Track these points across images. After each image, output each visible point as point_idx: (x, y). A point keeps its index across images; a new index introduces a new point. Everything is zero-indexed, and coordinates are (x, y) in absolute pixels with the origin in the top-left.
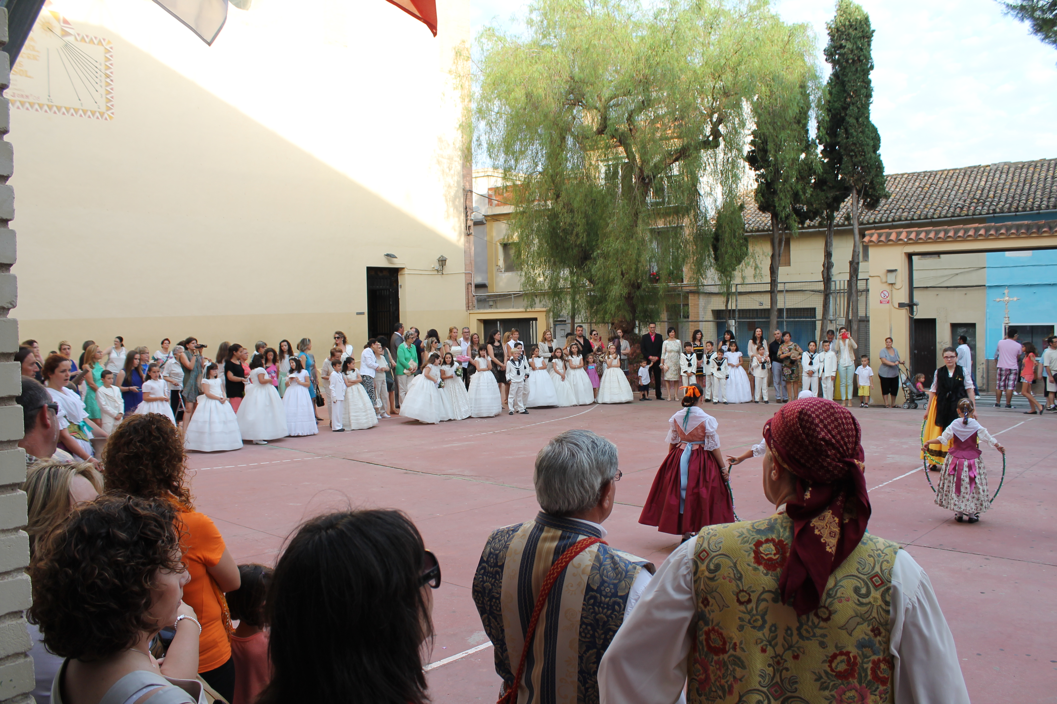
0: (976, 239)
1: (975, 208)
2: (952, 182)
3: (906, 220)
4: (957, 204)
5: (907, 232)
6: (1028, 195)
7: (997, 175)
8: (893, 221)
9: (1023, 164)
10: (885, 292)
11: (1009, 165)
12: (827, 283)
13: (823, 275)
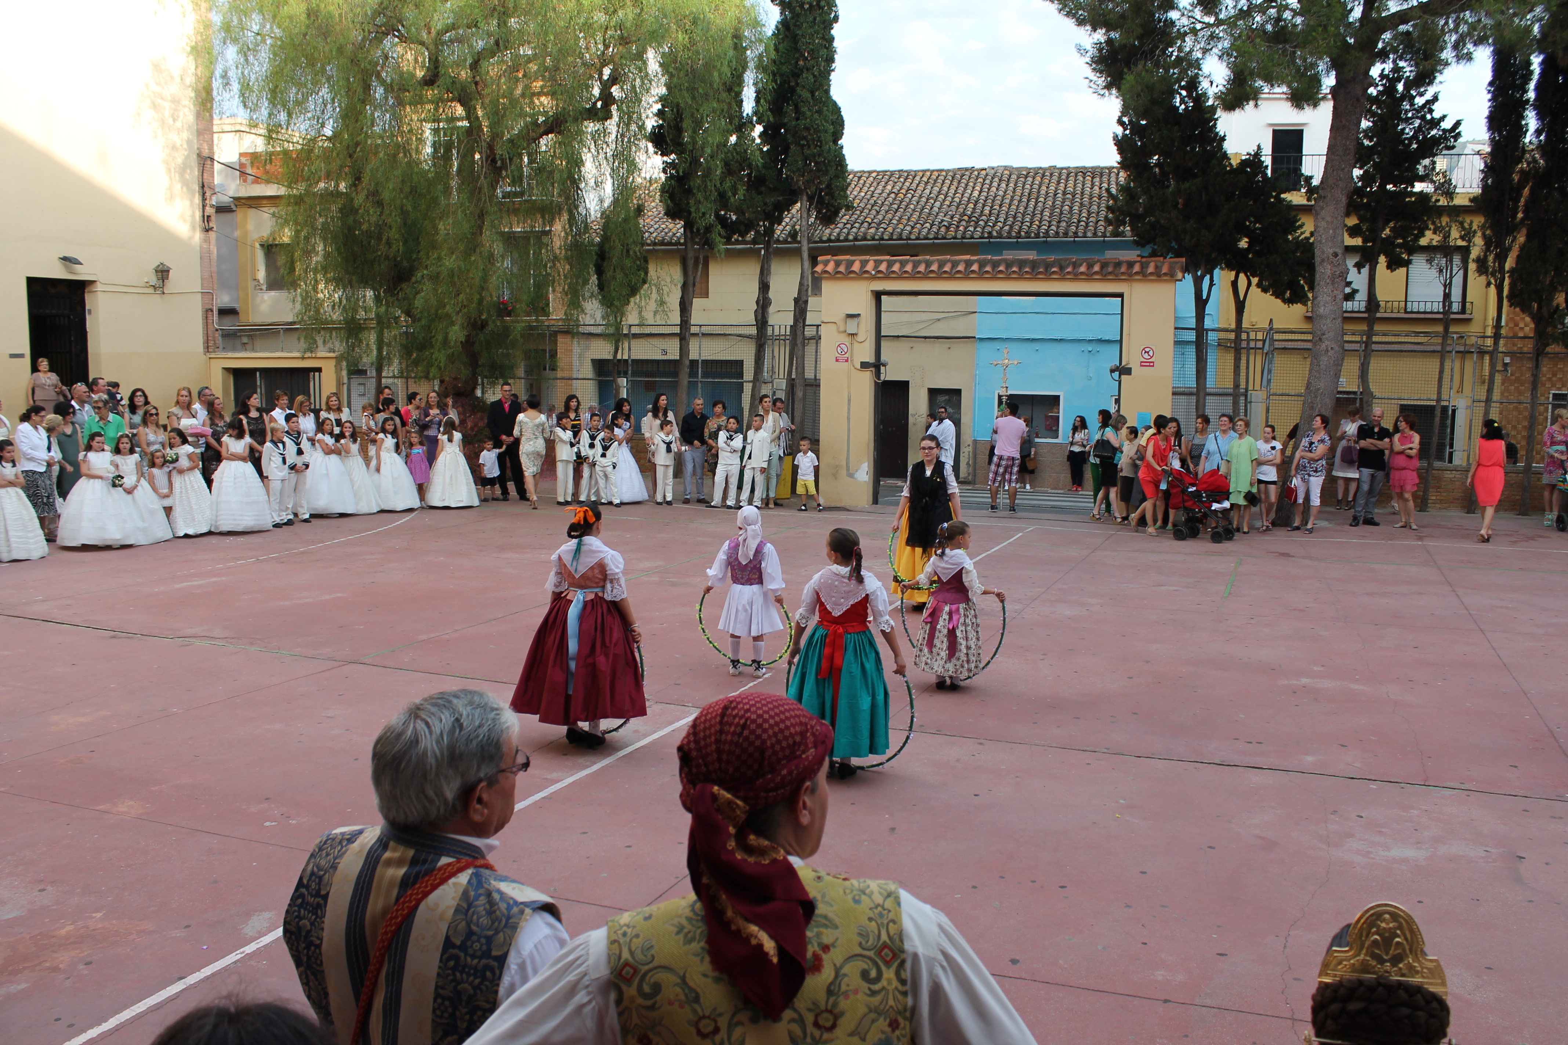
0: (967, 276)
1: (966, 228)
2: (936, 189)
3: (873, 239)
4: (942, 221)
5: (875, 261)
6: (1034, 215)
7: (995, 184)
8: (856, 239)
9: (1029, 170)
10: (843, 346)
11: (1011, 170)
12: (762, 328)
13: (756, 316)
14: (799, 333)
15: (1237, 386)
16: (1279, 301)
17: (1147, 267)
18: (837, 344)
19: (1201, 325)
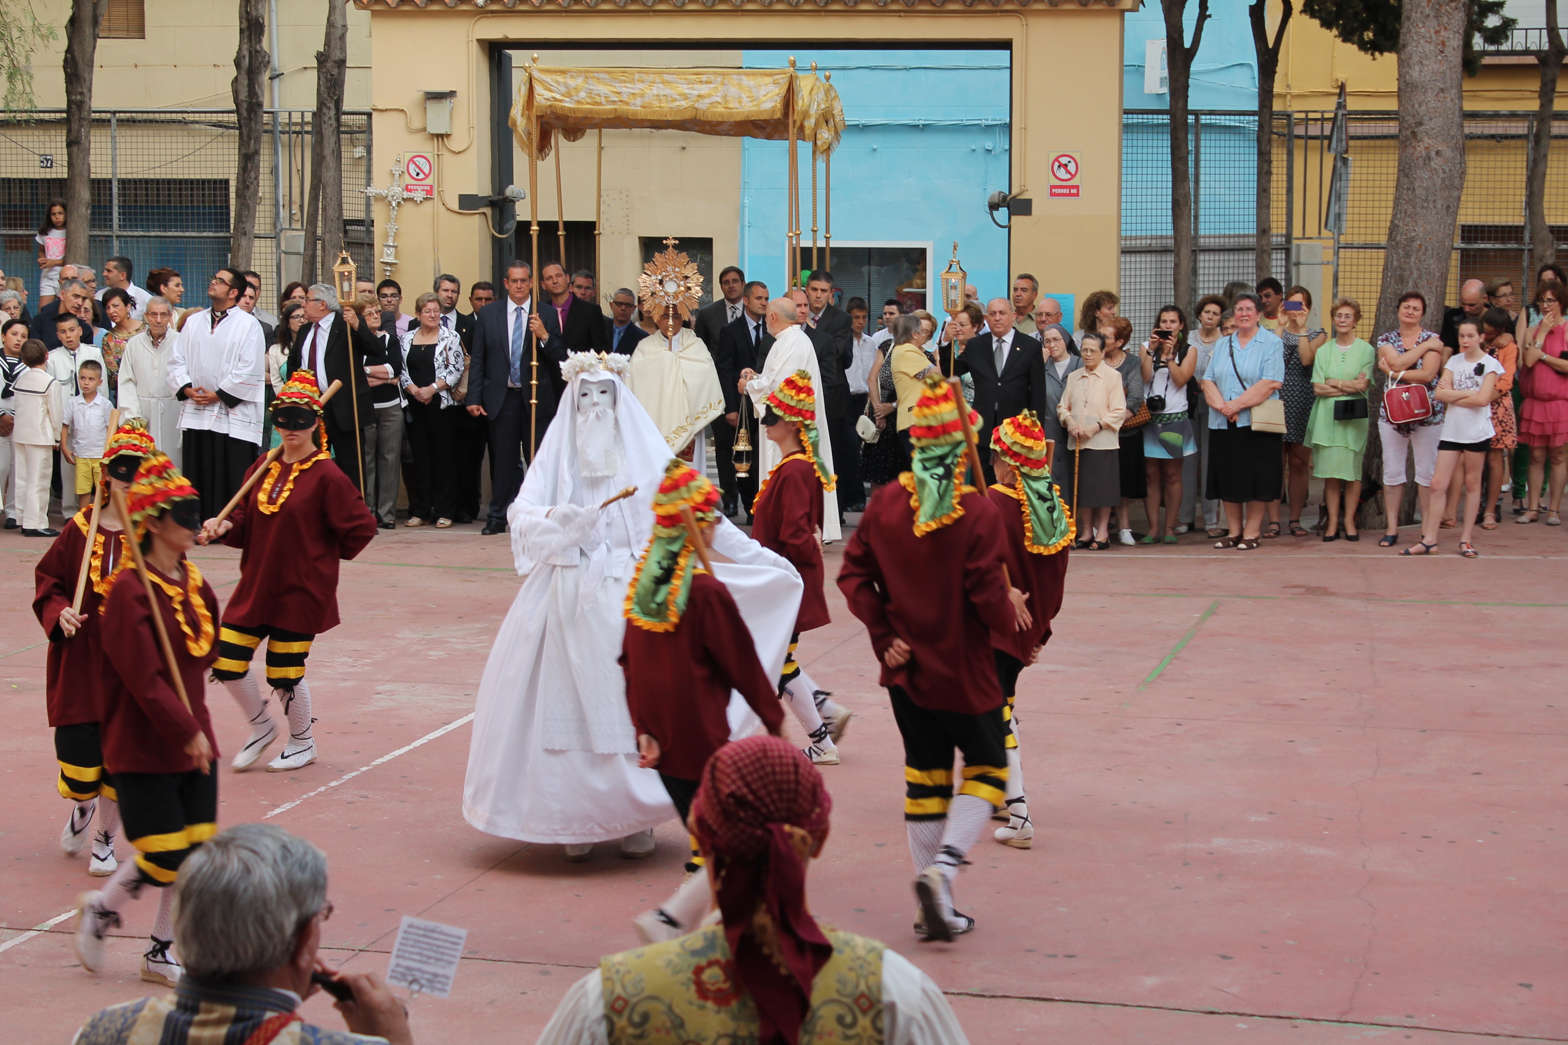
10: (420, 161)
12: (250, 119)
13: (236, 93)
14: (328, 131)
15: (1263, 230)
16: (1352, 48)
18: (408, 156)
19: (1180, 104)
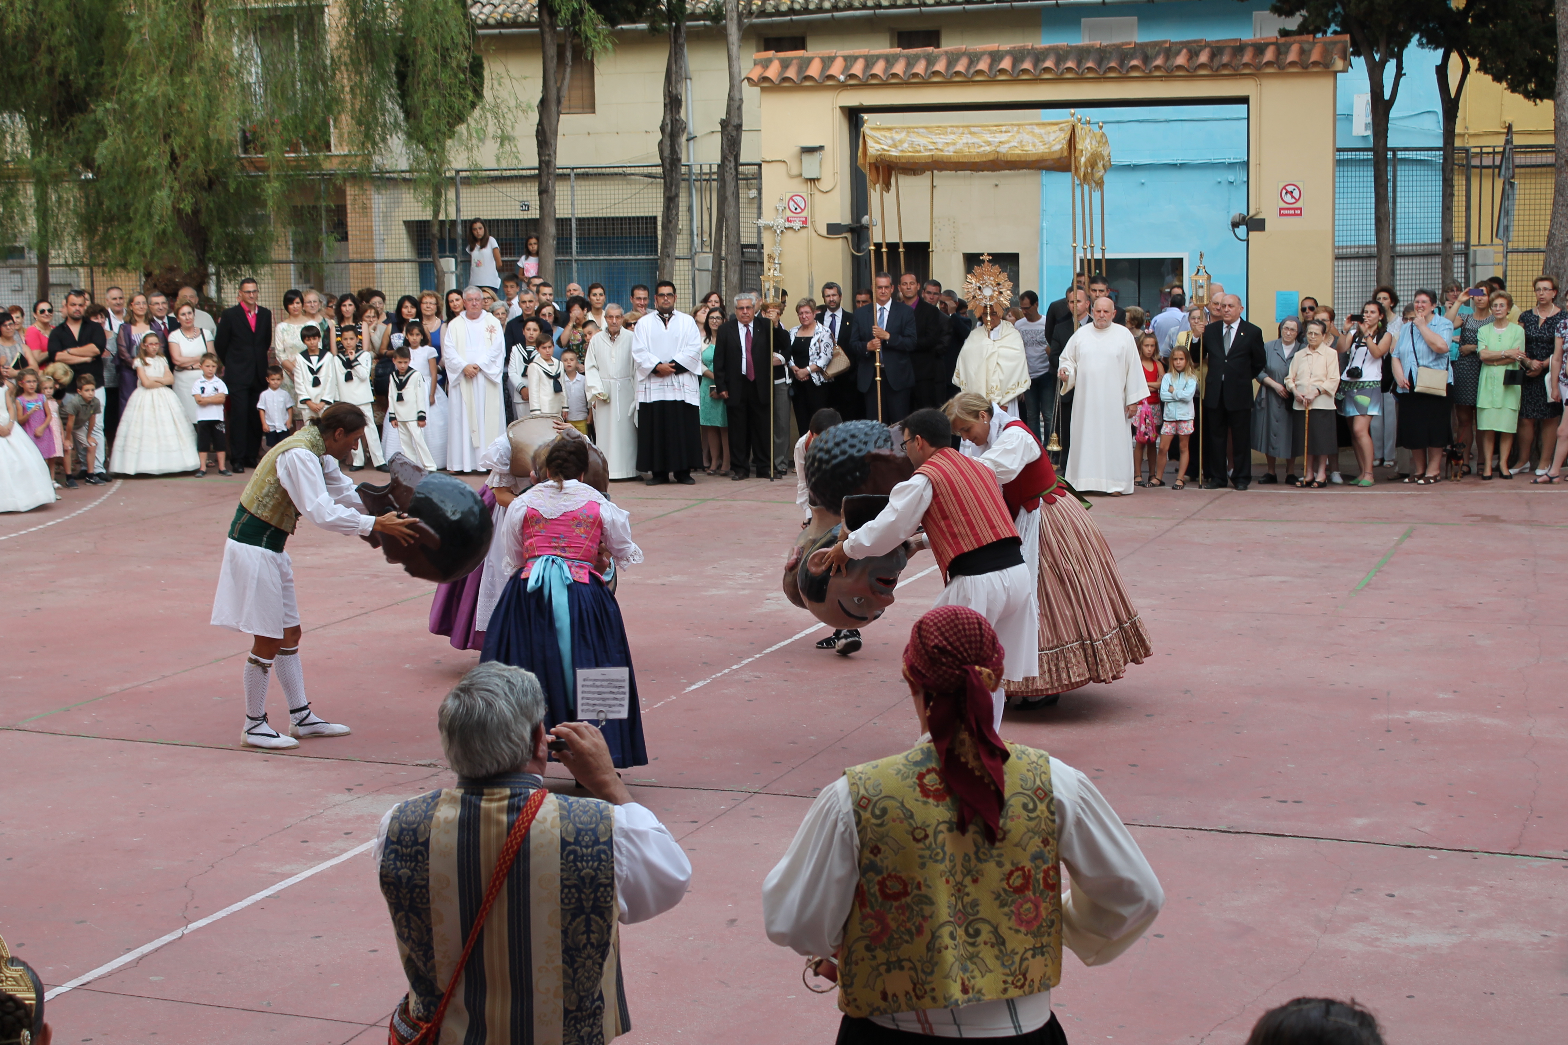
5: (846, 58)
10: (798, 199)
12: (672, 170)
13: (661, 151)
14: (729, 178)
15: (1447, 239)
16: (1518, 97)
17: (1287, 53)
18: (789, 195)
19: (1382, 143)
